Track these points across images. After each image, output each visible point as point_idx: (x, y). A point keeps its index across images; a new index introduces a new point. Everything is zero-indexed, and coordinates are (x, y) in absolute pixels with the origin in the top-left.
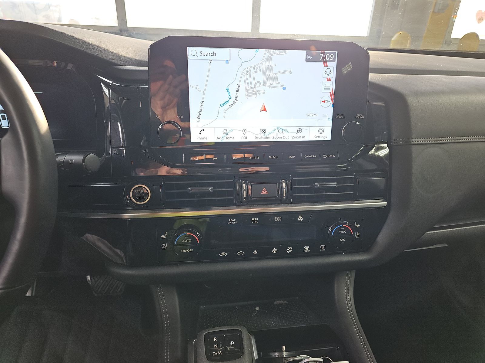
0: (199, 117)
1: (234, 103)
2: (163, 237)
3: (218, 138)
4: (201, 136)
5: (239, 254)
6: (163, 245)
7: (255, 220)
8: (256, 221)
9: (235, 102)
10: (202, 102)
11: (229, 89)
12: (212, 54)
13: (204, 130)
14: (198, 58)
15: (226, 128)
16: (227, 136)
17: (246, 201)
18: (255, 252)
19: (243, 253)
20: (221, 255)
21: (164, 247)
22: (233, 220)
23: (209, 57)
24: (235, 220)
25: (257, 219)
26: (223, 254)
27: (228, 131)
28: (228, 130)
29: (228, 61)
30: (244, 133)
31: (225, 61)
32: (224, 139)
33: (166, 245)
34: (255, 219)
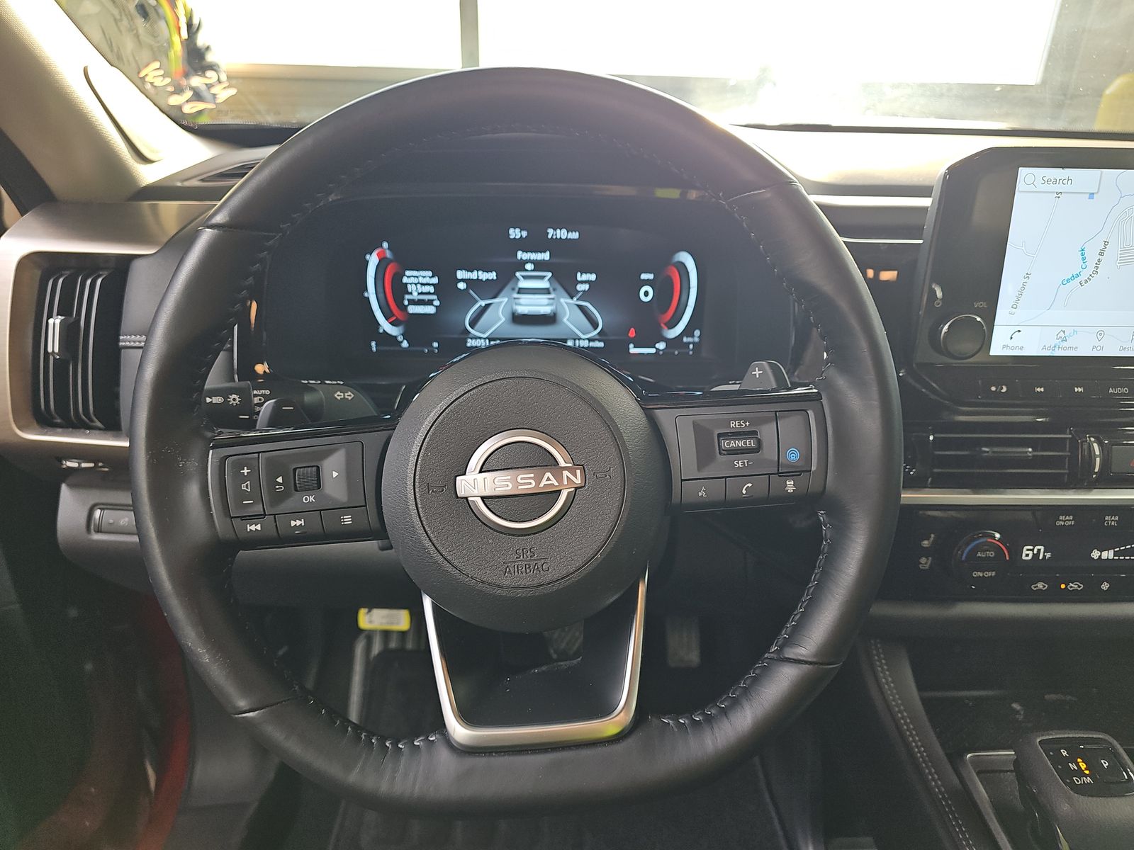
0: (1015, 306)
1: (1090, 277)
2: (926, 543)
3: (1044, 348)
4: (1011, 343)
5: (1071, 587)
6: (923, 560)
7: (1112, 520)
8: (1115, 521)
9: (1093, 275)
10: (1028, 276)
11: (1086, 251)
12: (1065, 182)
13: (1019, 331)
14: (1035, 190)
15: (1064, 329)
16: (1064, 344)
17: (1097, 480)
18: (1105, 586)
19: (1079, 587)
20: (1035, 587)
21: (925, 564)
22: (1067, 518)
23: (1059, 188)
24: (1071, 518)
25: (1117, 518)
26: (1040, 585)
27: (1067, 334)
28: (1068, 331)
29: (1093, 194)
30: (1100, 337)
31: (1088, 195)
32: (1056, 349)
33: (928, 559)
34: (1113, 518)
